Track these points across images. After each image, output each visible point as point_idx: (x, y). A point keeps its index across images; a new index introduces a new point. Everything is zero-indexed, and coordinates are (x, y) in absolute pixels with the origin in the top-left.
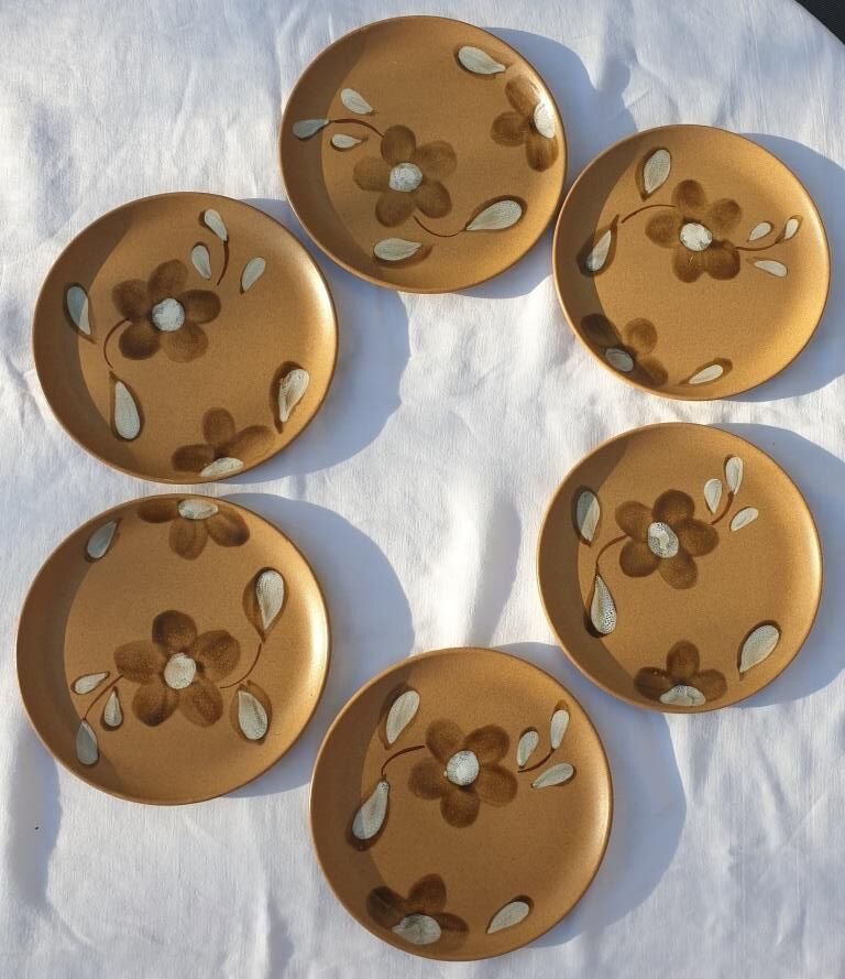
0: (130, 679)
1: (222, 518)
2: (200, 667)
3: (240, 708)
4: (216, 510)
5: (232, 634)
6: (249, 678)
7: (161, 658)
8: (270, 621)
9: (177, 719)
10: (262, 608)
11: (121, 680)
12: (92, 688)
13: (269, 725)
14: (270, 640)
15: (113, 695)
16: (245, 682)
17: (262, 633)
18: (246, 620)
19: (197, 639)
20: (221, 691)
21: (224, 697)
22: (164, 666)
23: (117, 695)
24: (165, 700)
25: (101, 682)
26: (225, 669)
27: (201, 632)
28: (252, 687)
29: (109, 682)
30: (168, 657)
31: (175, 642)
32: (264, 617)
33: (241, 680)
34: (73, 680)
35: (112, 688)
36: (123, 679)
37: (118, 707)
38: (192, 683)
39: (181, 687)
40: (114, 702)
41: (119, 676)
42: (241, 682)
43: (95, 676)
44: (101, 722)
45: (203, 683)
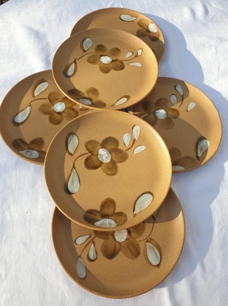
0: (100, 237)
2: (129, 232)
3: (148, 249)
6: (150, 237)
9: (121, 257)
12: (84, 242)
13: (161, 258)
14: (157, 220)
15: (93, 245)
16: (149, 239)
17: (153, 217)
20: (139, 243)
21: (140, 245)
23: (94, 245)
24: (115, 247)
25: (87, 239)
26: (140, 233)
28: (152, 241)
29: (91, 238)
33: (147, 238)
34: (75, 239)
35: (92, 242)
36: (96, 238)
37: (95, 250)
38: (126, 239)
39: (121, 241)
40: (93, 248)
41: (95, 236)
42: (147, 239)
43: (84, 236)
44: (87, 258)
45: (131, 239)
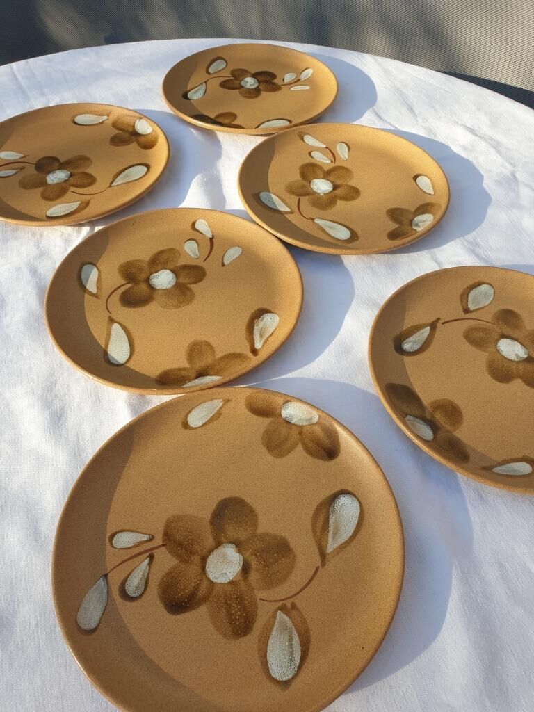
0: (171, 551)
1: (318, 430)
2: (246, 569)
3: (275, 628)
4: (316, 419)
5: (292, 545)
6: (294, 600)
7: (210, 541)
8: (335, 546)
9: (200, 617)
10: (331, 529)
12: (130, 545)
13: (299, 669)
14: (330, 566)
15: (146, 562)
16: (288, 603)
17: (323, 555)
18: (310, 535)
19: (254, 536)
20: (260, 604)
21: (260, 612)
22: (211, 551)
23: (150, 564)
24: (197, 588)
25: (141, 543)
26: (271, 581)
27: (260, 530)
28: (294, 613)
29: (150, 545)
30: (218, 544)
31: (232, 531)
32: (330, 538)
33: (284, 599)
34: (115, 531)
35: (148, 554)
36: (163, 549)
37: (146, 575)
38: (232, 582)
39: (218, 581)
40: (144, 569)
41: (161, 543)
42: (284, 602)
43: (138, 535)
44: (120, 587)
45: (243, 586)
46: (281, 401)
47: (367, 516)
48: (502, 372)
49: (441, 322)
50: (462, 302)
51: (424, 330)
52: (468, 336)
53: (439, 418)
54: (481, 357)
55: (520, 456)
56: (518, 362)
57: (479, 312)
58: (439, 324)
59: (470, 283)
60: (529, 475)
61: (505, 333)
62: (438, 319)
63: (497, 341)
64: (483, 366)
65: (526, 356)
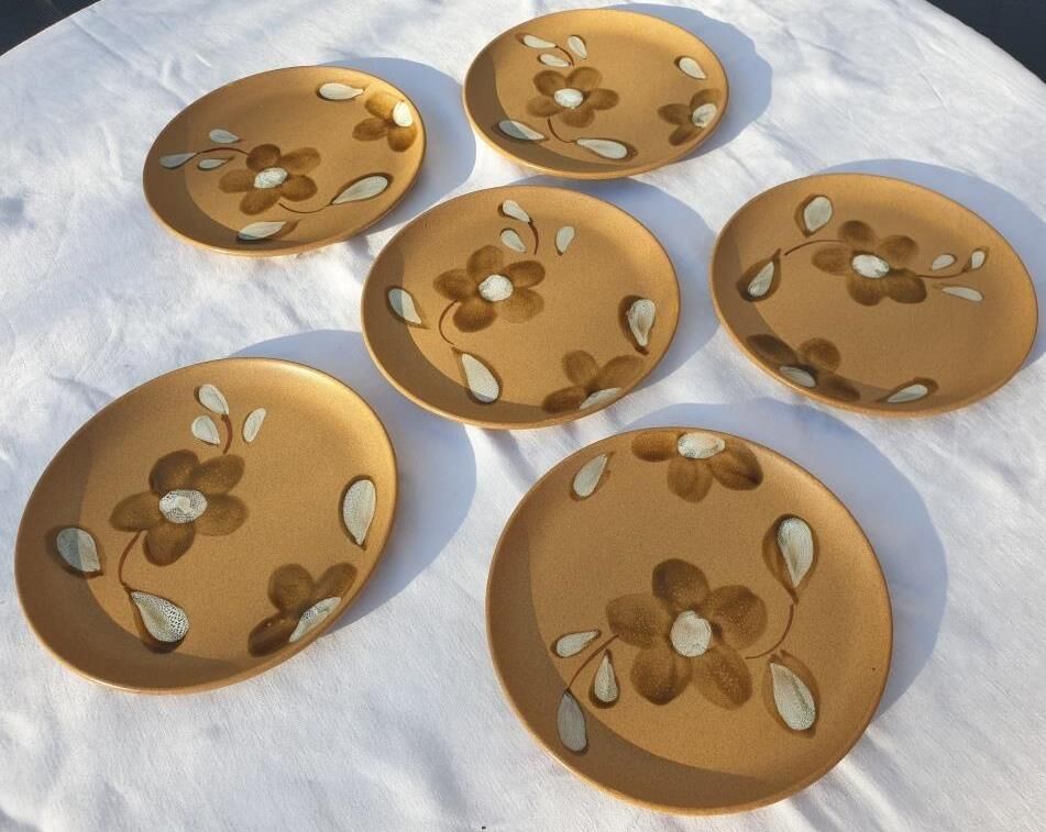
0: (627, 641)
1: (728, 457)
2: (717, 631)
3: (775, 682)
4: (722, 446)
5: (754, 592)
6: (782, 647)
7: (664, 616)
8: (800, 578)
9: (691, 700)
10: (788, 561)
11: (614, 641)
12: (579, 649)
13: (817, 711)
14: (804, 599)
15: (606, 660)
16: (778, 652)
17: (792, 591)
18: (769, 574)
19: (709, 594)
20: (745, 661)
21: (752, 671)
22: (670, 626)
23: (610, 661)
25: (590, 643)
26: (751, 634)
27: (713, 586)
28: (788, 660)
29: (600, 642)
30: (675, 616)
31: (683, 596)
32: (791, 571)
33: (771, 650)
34: (553, 639)
35: (603, 652)
36: (617, 640)
37: (613, 676)
38: (708, 651)
39: (694, 654)
40: (606, 669)
41: (612, 636)
42: (773, 652)
43: (581, 635)
44: (590, 697)
45: (723, 651)
46: (674, 436)
47: (820, 535)
48: (866, 293)
49: (782, 253)
50: (798, 224)
51: (767, 267)
52: (817, 262)
53: (814, 360)
54: (839, 283)
55: (911, 379)
56: (880, 279)
57: (821, 232)
58: (782, 256)
59: (802, 199)
60: (926, 396)
61: (858, 249)
62: (779, 251)
63: (851, 260)
64: (843, 291)
65: (886, 270)
